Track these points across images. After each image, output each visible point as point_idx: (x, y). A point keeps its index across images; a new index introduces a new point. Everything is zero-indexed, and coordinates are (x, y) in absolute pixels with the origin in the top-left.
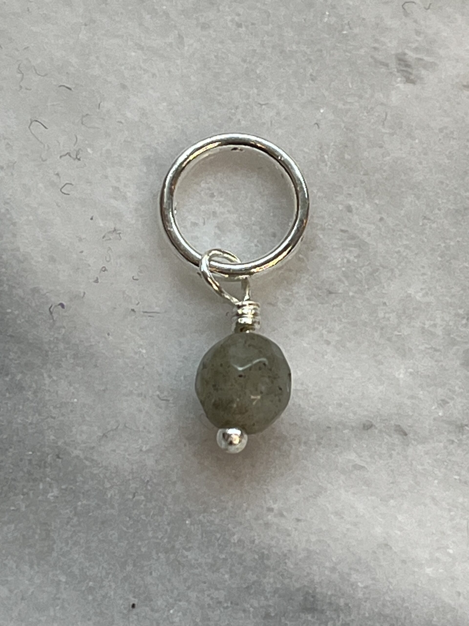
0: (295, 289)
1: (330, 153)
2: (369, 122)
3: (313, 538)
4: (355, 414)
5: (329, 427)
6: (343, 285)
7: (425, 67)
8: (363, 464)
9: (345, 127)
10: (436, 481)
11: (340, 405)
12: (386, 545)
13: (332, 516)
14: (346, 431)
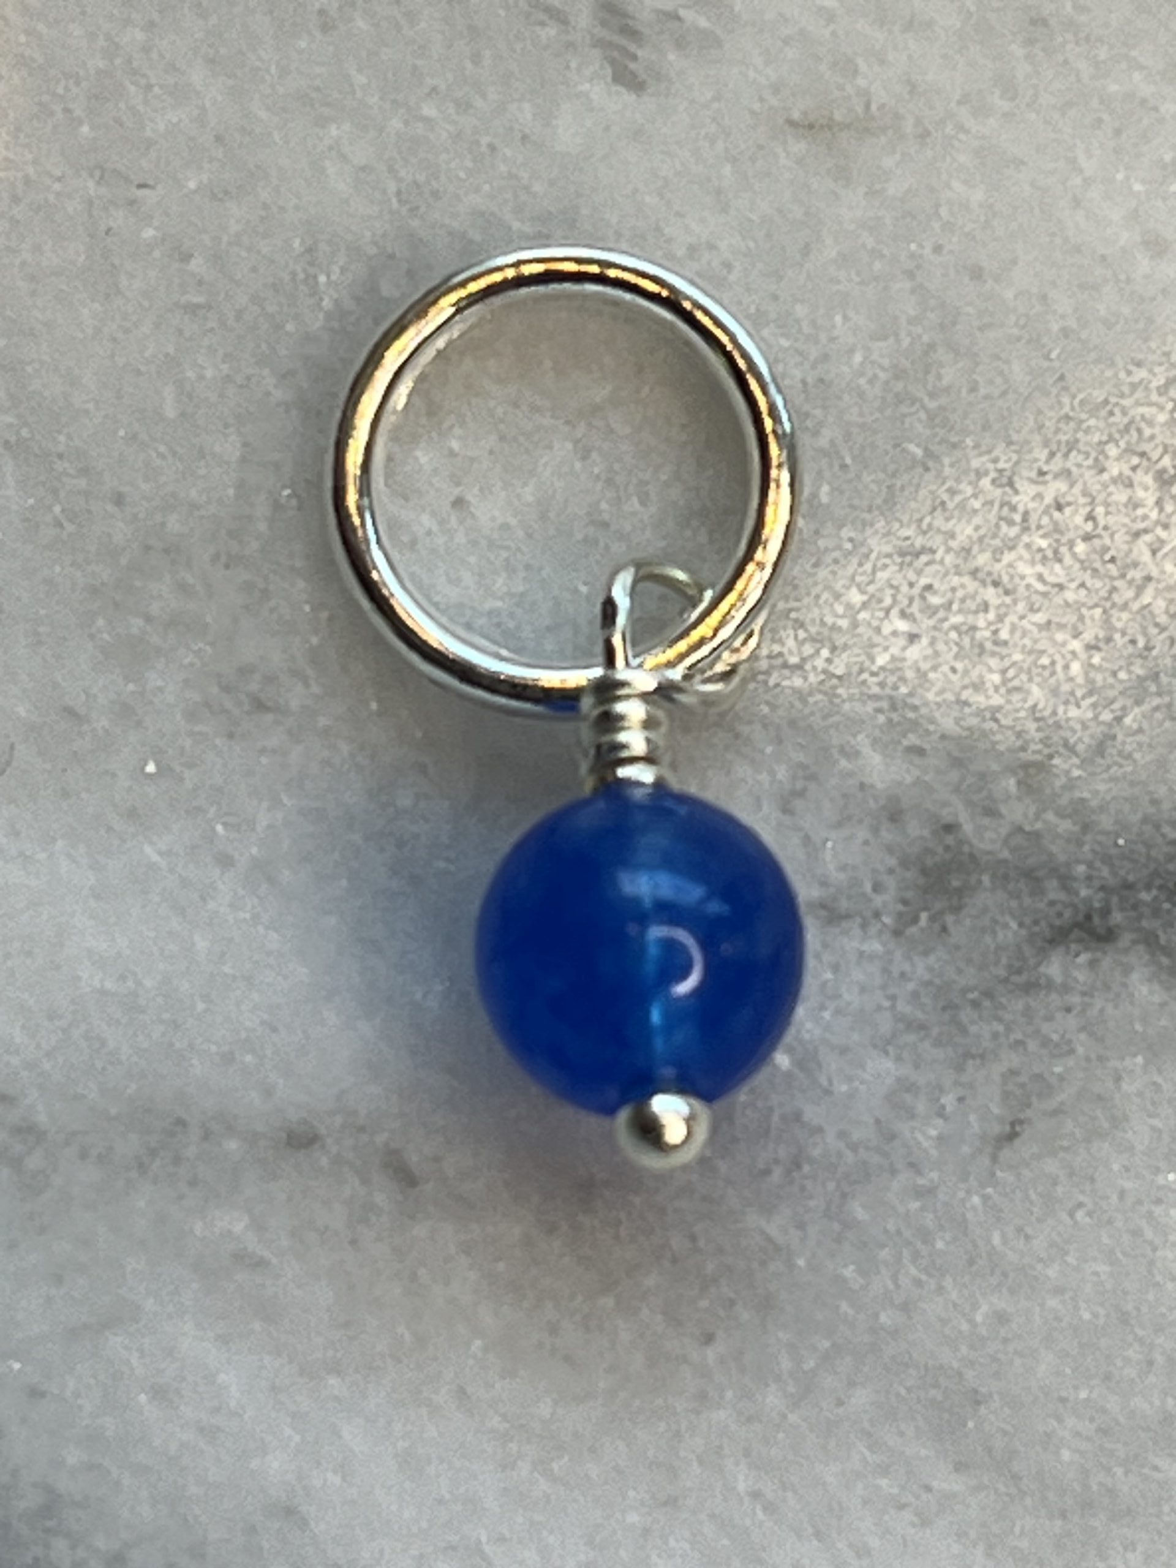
0: (154, 680)
1: (336, 269)
2: (477, 190)
3: (73, 1457)
4: (268, 1092)
5: (181, 1123)
6: (299, 688)
7: (680, 44)
8: (266, 1254)
9: (399, 193)
10: (478, 1343)
11: (228, 1059)
12: (290, 1512)
13: (143, 1398)
14: (232, 1145)
